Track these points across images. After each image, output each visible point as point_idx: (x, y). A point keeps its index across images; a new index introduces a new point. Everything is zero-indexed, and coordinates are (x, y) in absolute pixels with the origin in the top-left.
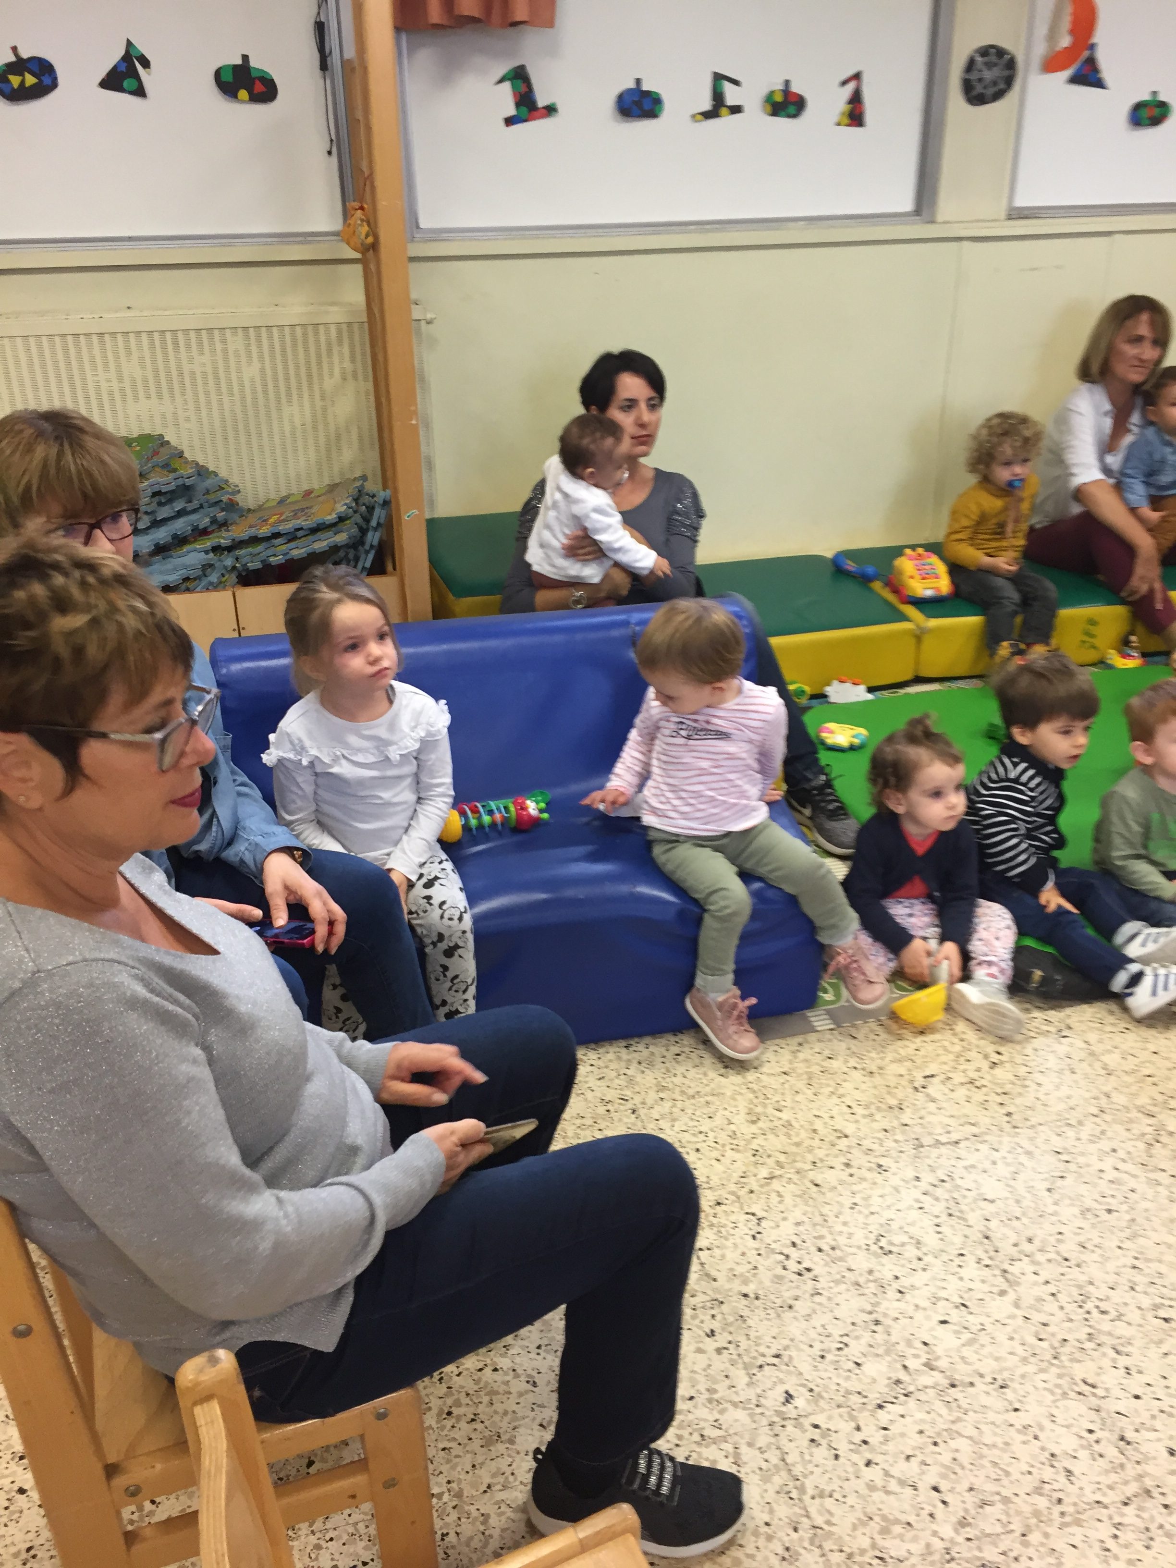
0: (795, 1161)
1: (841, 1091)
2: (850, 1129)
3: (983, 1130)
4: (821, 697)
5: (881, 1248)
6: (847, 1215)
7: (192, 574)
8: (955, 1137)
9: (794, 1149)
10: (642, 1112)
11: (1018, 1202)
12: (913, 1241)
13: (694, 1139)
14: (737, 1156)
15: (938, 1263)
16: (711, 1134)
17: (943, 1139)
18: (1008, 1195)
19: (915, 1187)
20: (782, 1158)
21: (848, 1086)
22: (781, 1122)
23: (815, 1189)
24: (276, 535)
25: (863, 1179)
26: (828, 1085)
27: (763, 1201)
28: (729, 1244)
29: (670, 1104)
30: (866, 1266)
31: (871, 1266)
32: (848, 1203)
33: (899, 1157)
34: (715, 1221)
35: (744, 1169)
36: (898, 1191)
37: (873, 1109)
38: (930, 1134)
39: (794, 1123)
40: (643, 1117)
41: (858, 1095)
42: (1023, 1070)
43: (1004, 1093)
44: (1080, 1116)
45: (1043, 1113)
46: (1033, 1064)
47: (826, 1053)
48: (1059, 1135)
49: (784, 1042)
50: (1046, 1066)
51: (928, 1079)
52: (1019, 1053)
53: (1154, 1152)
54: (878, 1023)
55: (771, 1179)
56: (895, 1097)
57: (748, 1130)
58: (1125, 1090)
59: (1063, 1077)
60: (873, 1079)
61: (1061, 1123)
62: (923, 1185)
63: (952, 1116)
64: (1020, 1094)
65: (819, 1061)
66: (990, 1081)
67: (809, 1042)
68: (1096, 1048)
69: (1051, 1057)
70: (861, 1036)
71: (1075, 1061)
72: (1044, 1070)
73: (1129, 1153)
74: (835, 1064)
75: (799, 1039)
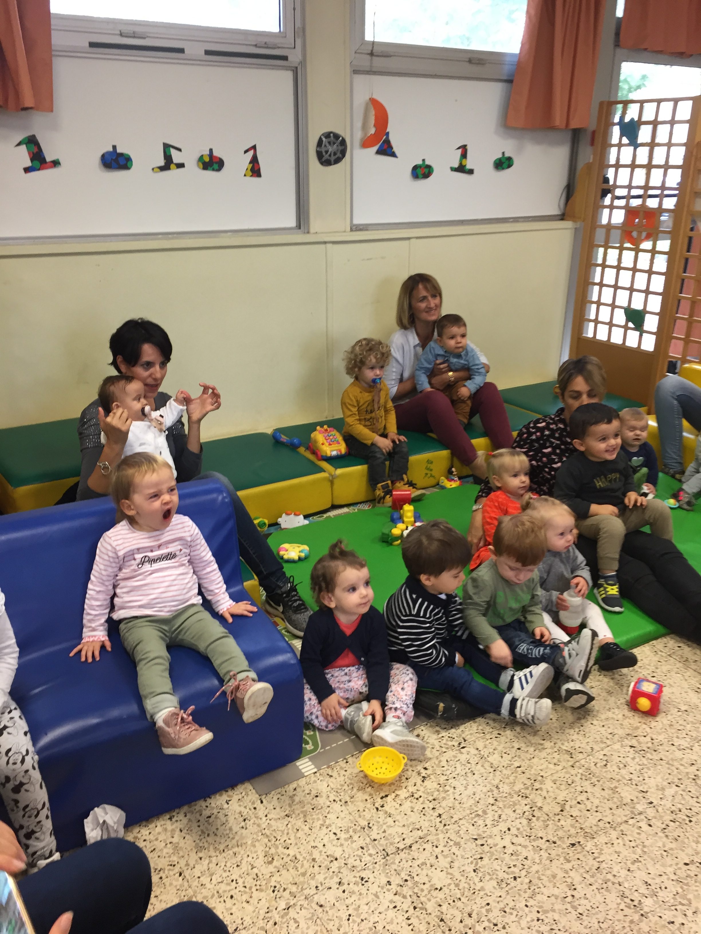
0: (302, 889)
1: (328, 822)
2: (338, 853)
3: (425, 832)
4: (276, 525)
8: (408, 842)
9: (301, 879)
10: (187, 873)
11: (457, 885)
13: (228, 888)
14: (262, 895)
16: (240, 881)
17: (401, 846)
18: (450, 881)
19: (389, 890)
20: (294, 889)
21: (332, 817)
22: (290, 858)
23: (321, 910)
25: (353, 892)
26: (318, 819)
29: (207, 861)
32: (345, 916)
33: (374, 868)
35: (268, 905)
36: (378, 897)
37: (351, 833)
38: (391, 844)
39: (298, 856)
40: (188, 877)
41: (339, 823)
42: (442, 779)
43: (434, 800)
44: (483, 807)
45: (461, 810)
46: (448, 773)
47: (314, 793)
48: (473, 825)
49: (283, 790)
50: (456, 772)
51: (384, 799)
52: (438, 766)
53: (533, 825)
54: (345, 761)
55: (288, 909)
56: (364, 819)
57: (267, 870)
58: (507, 781)
59: (468, 779)
60: (348, 807)
61: (473, 815)
62: (394, 887)
63: (404, 826)
64: (444, 798)
65: (309, 800)
66: (424, 792)
67: (301, 787)
68: (483, 752)
69: (458, 765)
70: (335, 774)
71: (473, 765)
72: (456, 776)
73: (518, 829)
74: (321, 801)
75: (294, 785)
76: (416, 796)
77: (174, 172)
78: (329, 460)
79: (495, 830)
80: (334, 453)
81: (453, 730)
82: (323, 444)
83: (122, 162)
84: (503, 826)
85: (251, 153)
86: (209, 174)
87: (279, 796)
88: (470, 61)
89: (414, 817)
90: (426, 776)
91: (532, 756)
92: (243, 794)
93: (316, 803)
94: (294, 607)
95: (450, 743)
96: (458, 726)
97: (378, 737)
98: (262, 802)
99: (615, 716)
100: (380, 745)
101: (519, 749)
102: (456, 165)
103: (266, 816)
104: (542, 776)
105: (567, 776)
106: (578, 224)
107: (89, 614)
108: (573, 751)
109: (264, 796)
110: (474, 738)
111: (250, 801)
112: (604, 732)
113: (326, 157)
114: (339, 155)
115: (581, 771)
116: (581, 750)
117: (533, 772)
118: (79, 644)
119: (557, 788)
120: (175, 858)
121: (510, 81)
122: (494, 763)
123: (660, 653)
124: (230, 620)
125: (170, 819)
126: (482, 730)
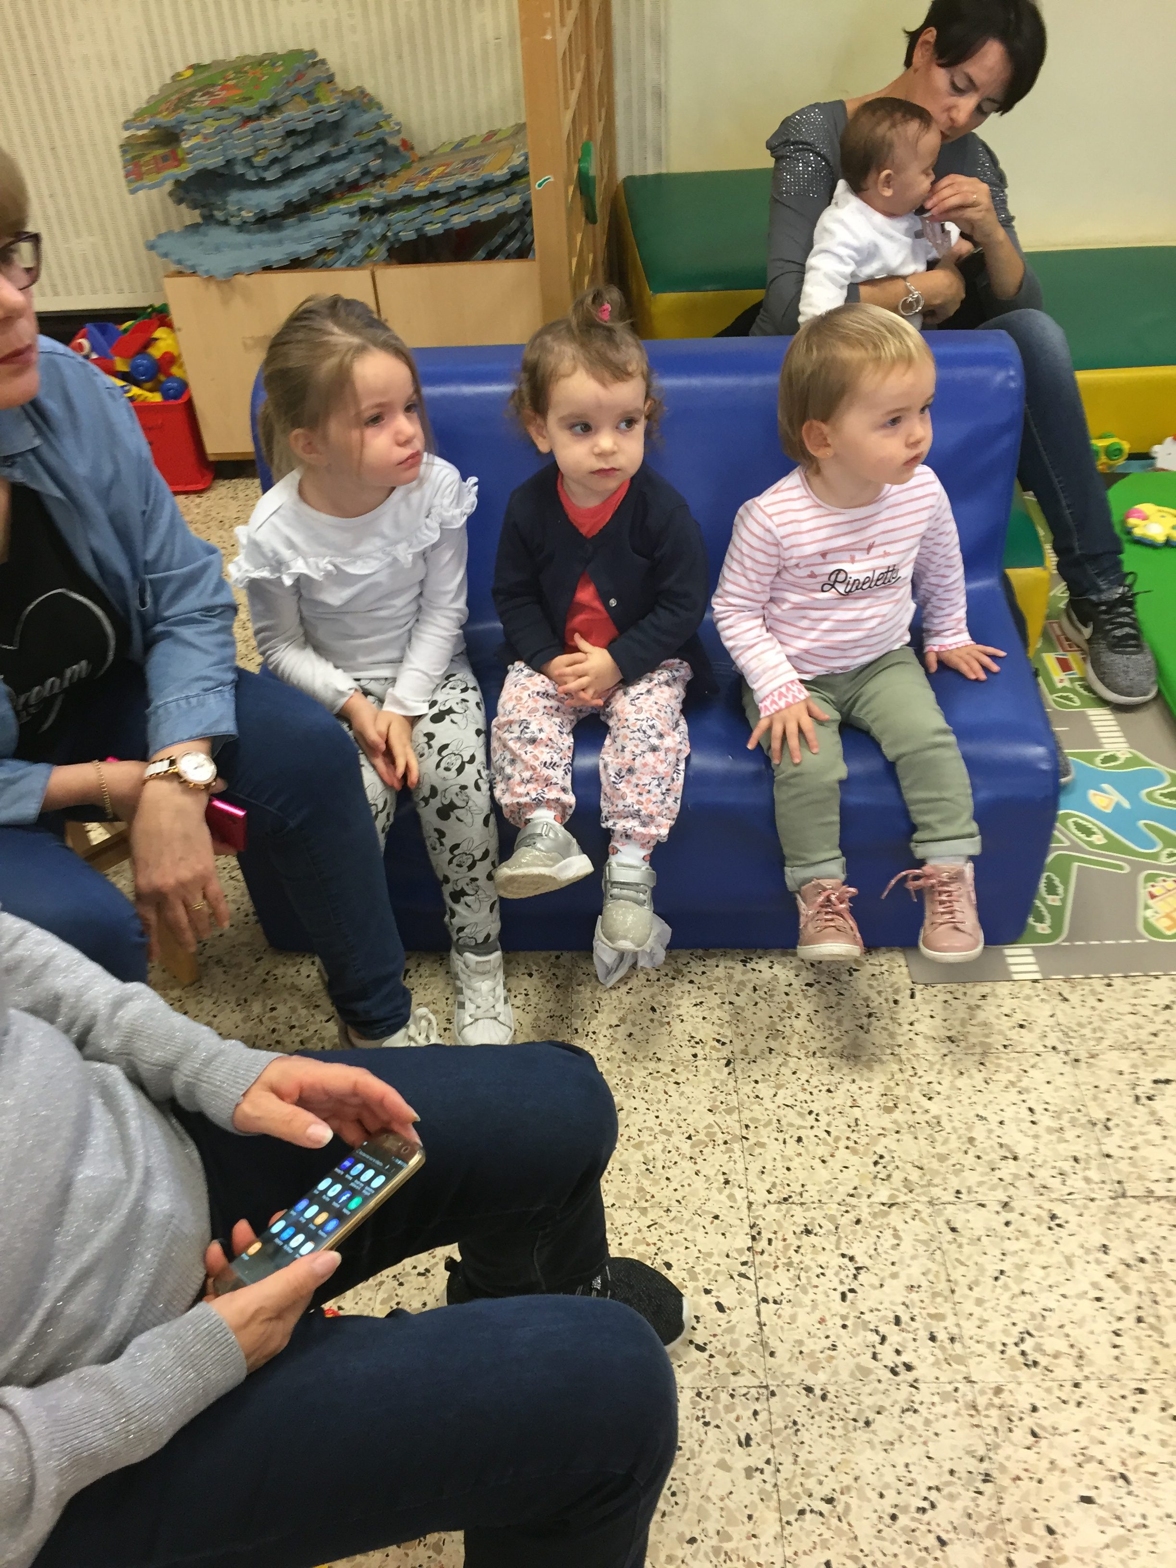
0: (930, 1184)
1: (1025, 1082)
2: (1023, 1147)
4: (1143, 457)
5: (1023, 1353)
6: (985, 1289)
7: (330, 243)
9: (935, 1164)
10: (739, 1066)
12: (1074, 1352)
13: (798, 1122)
14: (853, 1160)
15: (1103, 1396)
16: (824, 1119)
17: (1160, 1190)
19: (1098, 1262)
20: (915, 1176)
21: (1037, 1076)
22: (927, 1117)
23: (950, 1236)
24: (435, 195)
25: (1025, 1234)
26: (1009, 1070)
27: (871, 1240)
28: (807, 1300)
29: (780, 1060)
30: (994, 1379)
31: (1001, 1380)
32: (992, 1269)
33: (1086, 1207)
34: (796, 1258)
35: (856, 1183)
36: (1070, 1263)
37: (1065, 1121)
38: (1140, 1177)
39: (944, 1122)
40: (739, 1072)
41: (1048, 1093)
47: (1018, 1017)
49: (962, 989)
51: (1161, 1086)
54: (1106, 981)
55: (890, 1206)
56: (1102, 1106)
57: (877, 1121)
60: (1077, 1072)
62: (1111, 1262)
65: (1005, 1029)
67: (996, 996)
70: (1074, 998)
74: (1027, 1038)
75: (984, 988)
87: (948, 997)
92: (885, 968)
93: (1016, 1037)
94: (1114, 637)
98: (912, 996)
103: (911, 1024)
109: (921, 986)
111: (891, 987)
120: (728, 1032)
125: (744, 962)
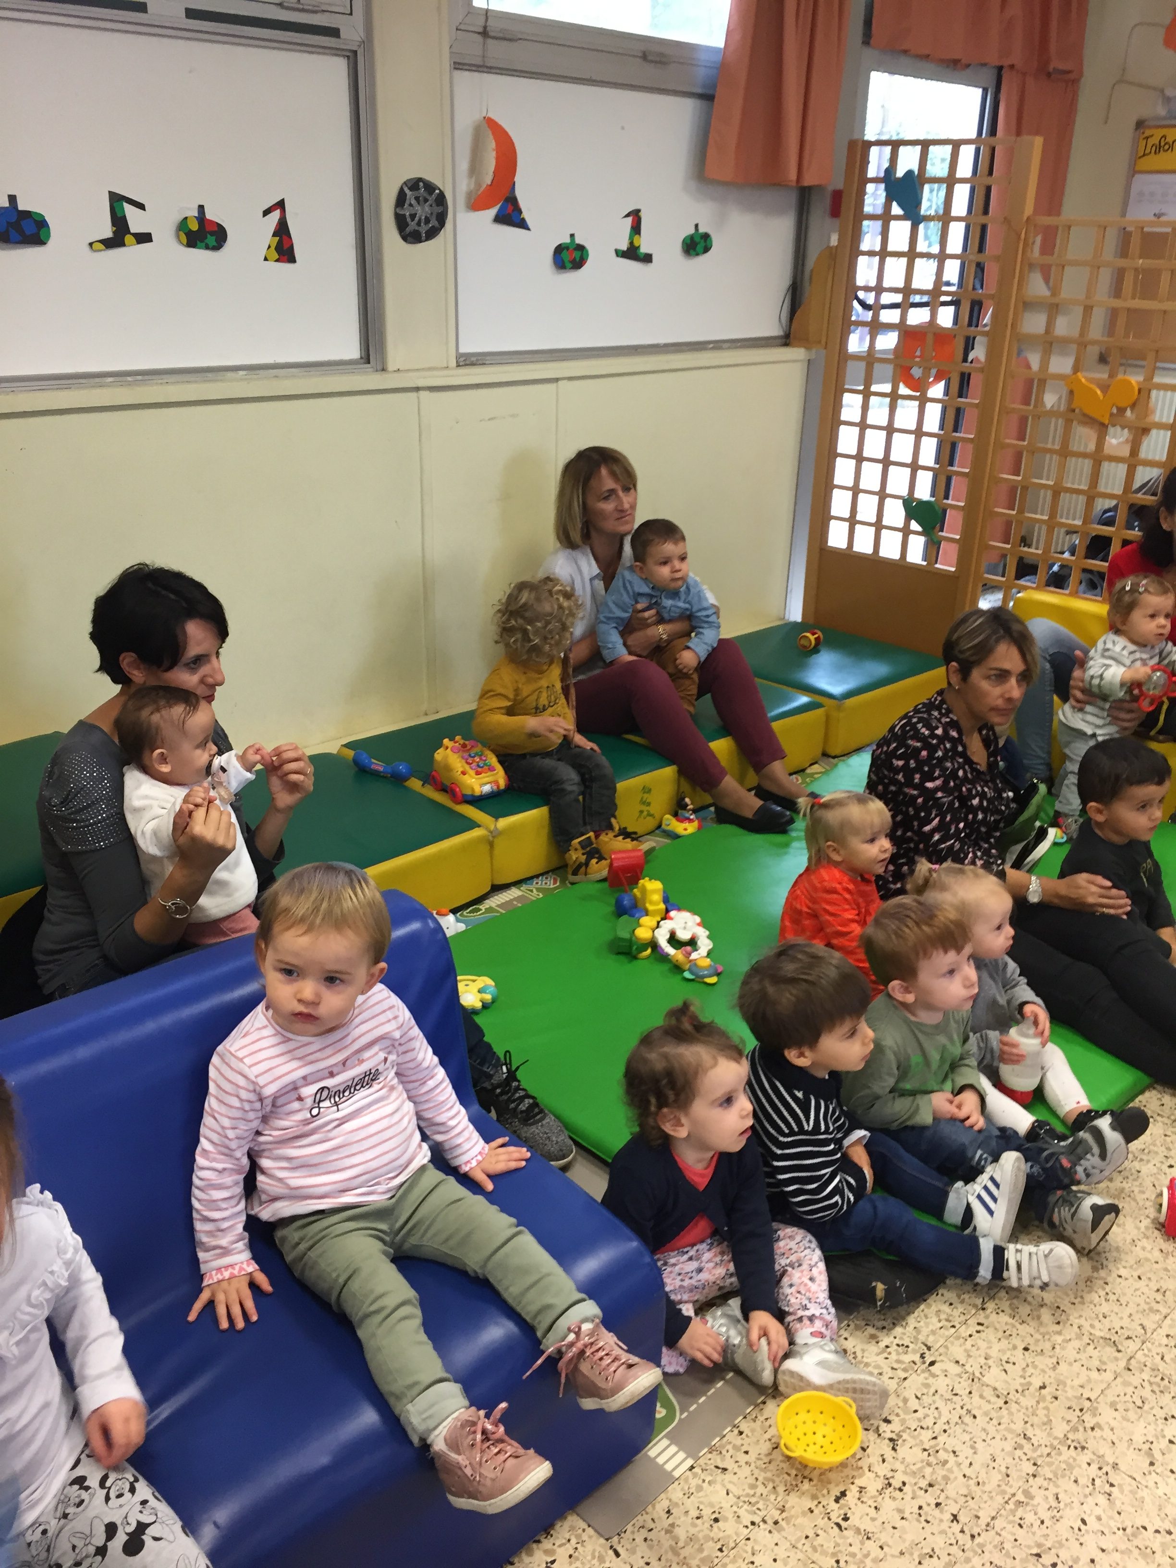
21: (763, 1561)
42: (926, 1435)
43: (931, 1485)
44: (1021, 1483)
45: (985, 1497)
46: (929, 1422)
47: (707, 1513)
48: (1020, 1526)
49: (648, 1518)
50: (944, 1419)
51: (842, 1501)
52: (906, 1411)
53: (1118, 1503)
54: (736, 1431)
56: (825, 1553)
58: (1035, 1420)
59: (967, 1429)
60: (784, 1533)
61: (1011, 1506)
63: (902, 1553)
64: (946, 1479)
65: (707, 1532)
66: (905, 1473)
67: (676, 1505)
68: (973, 1366)
69: (940, 1403)
70: (728, 1464)
71: (964, 1397)
72: (946, 1427)
73: (1099, 1518)
74: (729, 1529)
75: (662, 1504)
76: (897, 1483)
77: (132, 251)
78: (477, 801)
79: (1062, 1529)
80: (487, 789)
81: (898, 1330)
82: (464, 773)
83: (28, 228)
84: (1071, 1518)
85: (276, 214)
86: (199, 255)
87: (644, 1533)
88: (645, 57)
89: (912, 1531)
90: (894, 1436)
91: (1054, 1360)
92: (574, 1541)
93: (721, 1535)
94: (522, 1112)
95: (907, 1358)
96: (904, 1319)
97: (792, 1373)
98: (617, 1555)
99: (1149, 1256)
100: (797, 1390)
101: (1026, 1349)
102: (624, 247)
104: (1089, 1399)
105: (1129, 1390)
106: (813, 354)
107: (207, 1219)
108: (1114, 1338)
109: (616, 1539)
110: (941, 1341)
111: (593, 1558)
112: (1146, 1290)
113: (412, 226)
114: (434, 223)
115: (1145, 1376)
116: (1127, 1333)
117: (1070, 1393)
118: (200, 1290)
119: (1125, 1419)
121: (708, 97)
122: (997, 1385)
123: (1159, 1118)
124: (490, 1186)
126: (948, 1320)
